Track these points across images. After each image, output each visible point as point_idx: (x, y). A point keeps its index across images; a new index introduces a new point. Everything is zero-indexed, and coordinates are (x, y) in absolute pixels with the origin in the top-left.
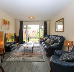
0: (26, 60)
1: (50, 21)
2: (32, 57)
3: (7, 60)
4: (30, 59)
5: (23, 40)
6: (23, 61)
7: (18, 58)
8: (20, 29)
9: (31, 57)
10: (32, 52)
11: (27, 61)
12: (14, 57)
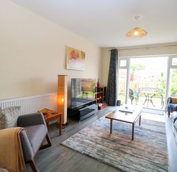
0: (106, 160)
2: (126, 156)
3: (64, 143)
4: (119, 159)
6: (96, 159)
7: (89, 145)
8: (110, 71)
9: (125, 153)
10: (133, 139)
11: (108, 164)
12: (82, 138)
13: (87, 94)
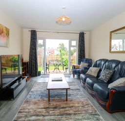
1: (90, 31)
2: (72, 117)
5: (36, 69)
13: (6, 69)
